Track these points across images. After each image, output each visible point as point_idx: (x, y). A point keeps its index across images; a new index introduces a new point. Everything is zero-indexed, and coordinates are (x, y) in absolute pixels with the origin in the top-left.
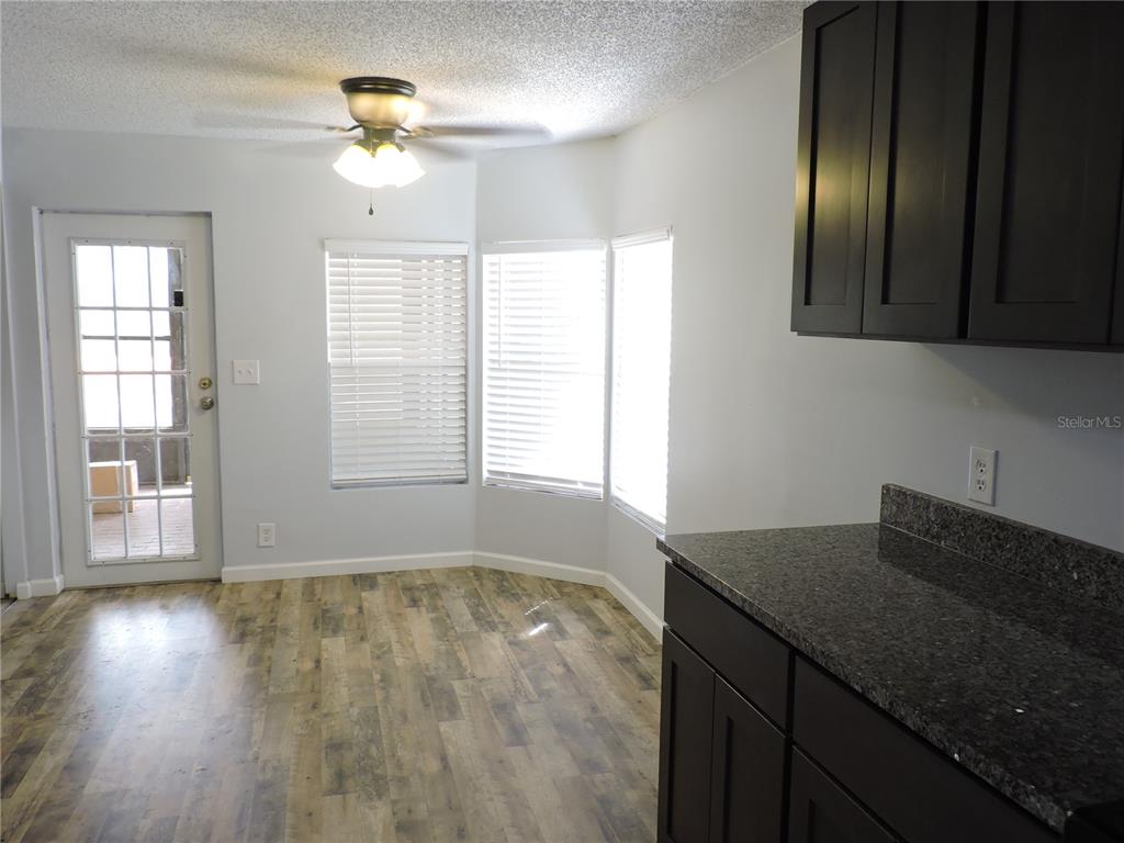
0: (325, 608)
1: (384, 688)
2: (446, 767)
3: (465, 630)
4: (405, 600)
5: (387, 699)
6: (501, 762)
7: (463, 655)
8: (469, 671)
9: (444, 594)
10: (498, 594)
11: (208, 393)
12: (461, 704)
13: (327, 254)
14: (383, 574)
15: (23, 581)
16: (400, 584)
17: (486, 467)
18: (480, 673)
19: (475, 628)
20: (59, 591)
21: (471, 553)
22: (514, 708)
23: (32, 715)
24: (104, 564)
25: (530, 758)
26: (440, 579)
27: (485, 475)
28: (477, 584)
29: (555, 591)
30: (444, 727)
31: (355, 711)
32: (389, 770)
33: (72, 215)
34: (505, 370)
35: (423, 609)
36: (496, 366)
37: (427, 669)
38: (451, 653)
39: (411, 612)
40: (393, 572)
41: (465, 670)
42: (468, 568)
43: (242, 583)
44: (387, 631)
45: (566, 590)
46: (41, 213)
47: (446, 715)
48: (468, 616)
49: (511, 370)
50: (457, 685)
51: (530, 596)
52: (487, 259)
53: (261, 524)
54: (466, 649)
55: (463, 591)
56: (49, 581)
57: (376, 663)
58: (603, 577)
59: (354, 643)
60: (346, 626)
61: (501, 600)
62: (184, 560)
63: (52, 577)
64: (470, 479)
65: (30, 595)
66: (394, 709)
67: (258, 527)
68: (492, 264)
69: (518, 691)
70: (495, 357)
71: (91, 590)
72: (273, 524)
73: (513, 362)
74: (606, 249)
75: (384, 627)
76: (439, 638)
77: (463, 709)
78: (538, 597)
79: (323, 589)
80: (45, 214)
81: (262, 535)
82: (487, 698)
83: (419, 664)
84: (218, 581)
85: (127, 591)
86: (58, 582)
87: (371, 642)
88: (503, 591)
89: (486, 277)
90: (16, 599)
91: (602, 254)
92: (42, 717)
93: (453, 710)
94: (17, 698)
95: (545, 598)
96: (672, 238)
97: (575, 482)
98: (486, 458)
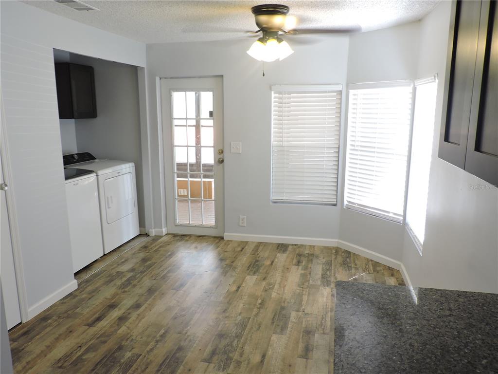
0: (257, 259)
1: (259, 308)
2: (262, 362)
3: (314, 283)
4: (295, 261)
5: (257, 314)
6: (290, 366)
7: (305, 298)
8: (303, 307)
9: (315, 261)
10: (341, 266)
11: (221, 156)
12: (289, 326)
13: (273, 92)
14: (293, 245)
15: (152, 229)
16: (297, 252)
17: (346, 199)
18: (308, 310)
19: (319, 282)
20: (164, 234)
21: (337, 240)
22: (314, 335)
23: (123, 290)
24: (181, 225)
25: (306, 367)
26: (317, 252)
27: (346, 203)
28: (334, 257)
29: (371, 268)
30: (274, 337)
31: (239, 318)
32: (236, 356)
33: (172, 79)
34: (357, 150)
35: (300, 267)
36: (353, 148)
37: (284, 302)
38: (300, 295)
39: (294, 268)
40: (297, 245)
41: (302, 306)
42: (334, 248)
43: (231, 241)
44: (277, 277)
45: (378, 269)
46: (160, 79)
47: (278, 331)
48: (320, 276)
49: (361, 151)
50: (293, 314)
51: (357, 269)
52: (352, 92)
53: (240, 216)
54: (309, 294)
55: (324, 260)
56: (161, 230)
57: (263, 294)
58: (399, 265)
59: (259, 281)
60: (261, 271)
61: (340, 269)
62: (211, 227)
63: (162, 228)
64: (338, 204)
65: (154, 235)
66: (257, 321)
67: (239, 217)
68: (354, 95)
69: (321, 325)
70: (353, 143)
71: (175, 235)
72: (245, 217)
73: (361, 146)
74: (412, 86)
75: (278, 274)
76: (299, 286)
77: (289, 329)
78: (361, 270)
79: (263, 249)
80: (162, 80)
81: (241, 221)
82: (304, 326)
83: (282, 298)
84: (222, 238)
85: (187, 238)
86: (164, 231)
87: (267, 281)
88: (344, 264)
89: (351, 101)
90: (149, 235)
91: (410, 89)
92: (126, 291)
93: (283, 329)
94: (123, 281)
95: (364, 271)
96: (437, 81)
97: (388, 212)
98: (346, 195)
